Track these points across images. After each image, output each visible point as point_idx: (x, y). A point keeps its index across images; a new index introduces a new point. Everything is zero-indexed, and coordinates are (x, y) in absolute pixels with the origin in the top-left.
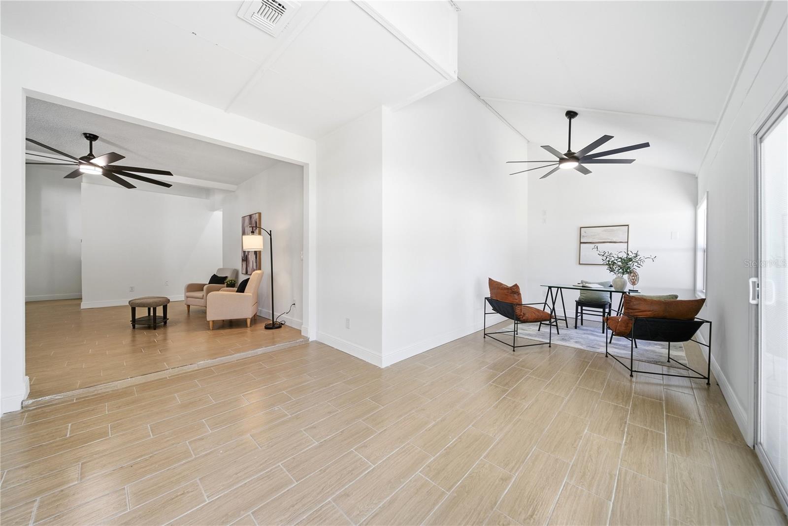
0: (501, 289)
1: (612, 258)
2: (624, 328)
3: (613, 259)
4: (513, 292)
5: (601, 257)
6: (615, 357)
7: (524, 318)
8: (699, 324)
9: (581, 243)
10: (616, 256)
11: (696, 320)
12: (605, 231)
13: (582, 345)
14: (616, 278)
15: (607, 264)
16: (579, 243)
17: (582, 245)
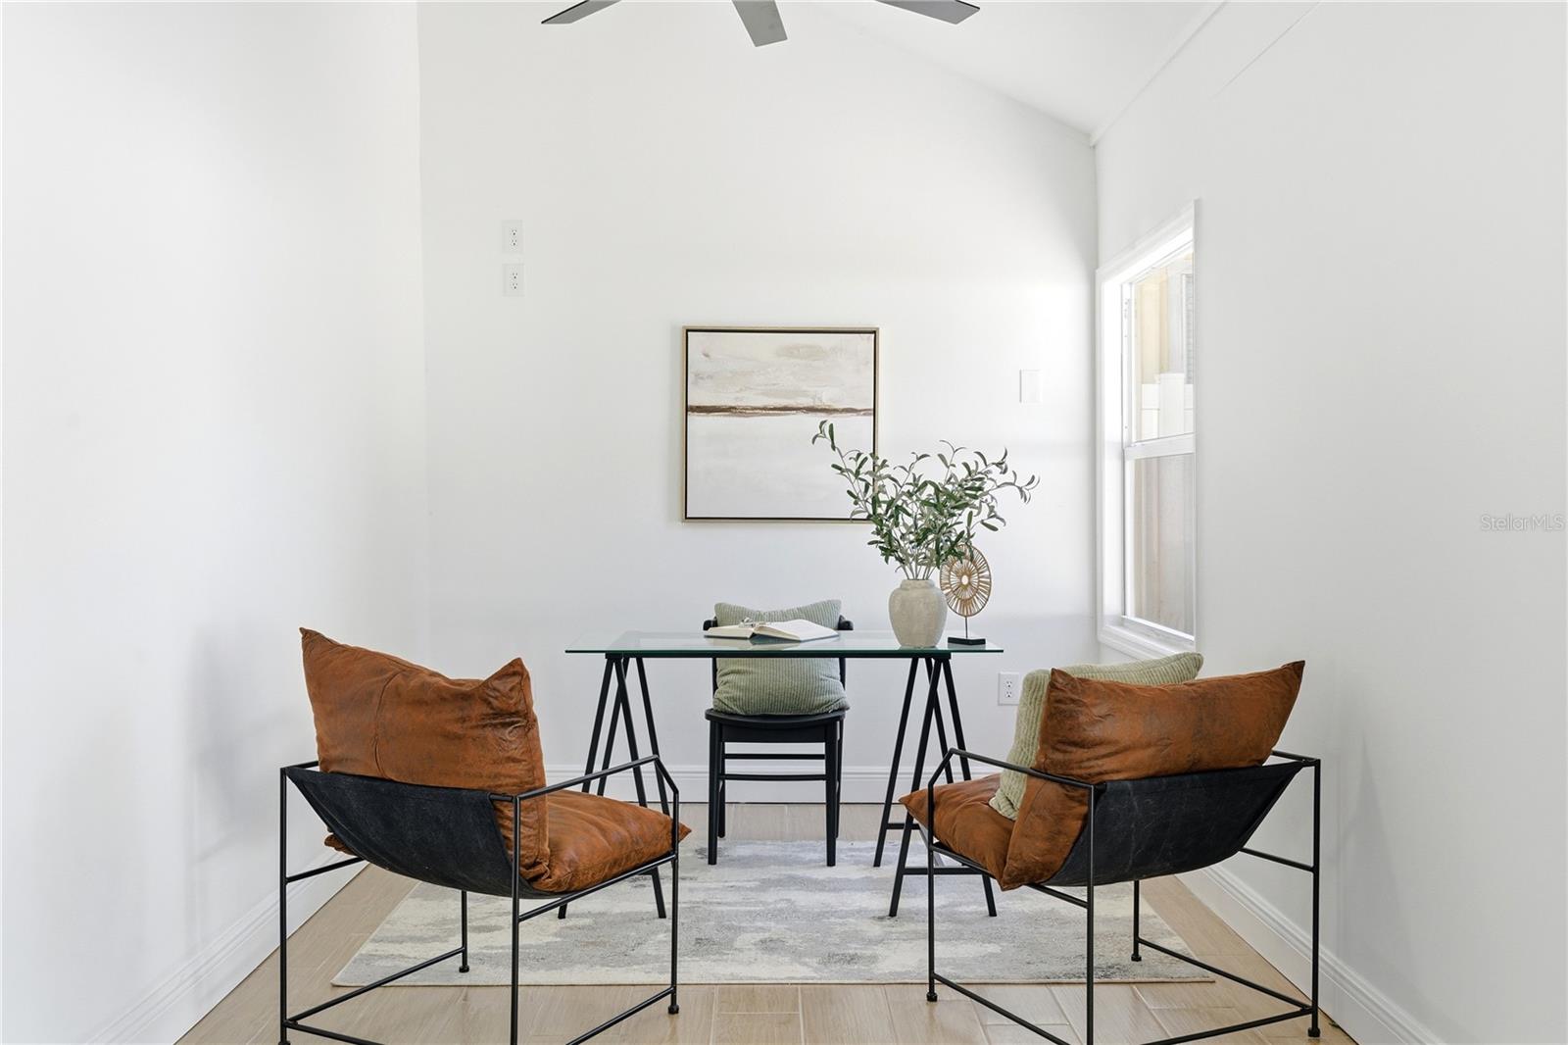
0: (419, 703)
1: (888, 482)
2: (1041, 845)
3: (891, 491)
4: (499, 714)
5: (845, 483)
6: (971, 989)
7: (557, 872)
8: (1282, 776)
9: (688, 409)
10: (902, 477)
11: (1272, 761)
12: (790, 352)
13: (797, 955)
14: (903, 588)
15: (869, 518)
16: (680, 410)
17: (693, 418)
